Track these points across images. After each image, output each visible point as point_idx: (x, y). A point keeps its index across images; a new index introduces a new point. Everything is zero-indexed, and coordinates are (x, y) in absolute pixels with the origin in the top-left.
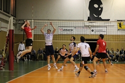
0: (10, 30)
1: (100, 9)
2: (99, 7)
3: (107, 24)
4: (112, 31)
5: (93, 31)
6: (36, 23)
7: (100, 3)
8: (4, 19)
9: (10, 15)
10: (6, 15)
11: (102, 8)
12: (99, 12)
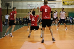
3: (56, 2)
6: (14, 3)
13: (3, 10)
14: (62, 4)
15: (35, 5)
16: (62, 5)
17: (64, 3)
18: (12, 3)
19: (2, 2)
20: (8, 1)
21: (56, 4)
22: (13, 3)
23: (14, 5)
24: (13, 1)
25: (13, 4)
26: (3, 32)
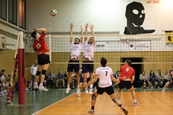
0: (19, 50)
1: (141, 16)
2: (140, 13)
4: (158, 45)
5: (132, 46)
8: (9, 33)
9: (18, 27)
10: (13, 27)
11: (144, 15)
12: (140, 20)
13: (27, 53)
14: (164, 42)
15: (101, 43)
16: (164, 45)
18: (50, 39)
19: (27, 36)
21: (152, 42)
22: (52, 38)
23: (54, 42)
24: (52, 34)
25: (52, 41)
26: (26, 105)
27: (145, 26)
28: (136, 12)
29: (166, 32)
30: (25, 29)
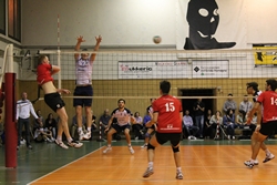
0: (7, 75)
1: (213, 20)
2: (211, 15)
5: (197, 69)
6: (65, 58)
7: (212, 6)
9: (6, 37)
12: (210, 25)
13: (21, 82)
14: (250, 62)
15: (144, 65)
17: (260, 56)
18: (59, 57)
19: (21, 53)
20: (45, 49)
21: (231, 62)
22: (62, 55)
24: (61, 48)
25: (62, 60)
26: (18, 168)
27: (219, 36)
28: (204, 12)
29: (254, 45)
30: (19, 41)
